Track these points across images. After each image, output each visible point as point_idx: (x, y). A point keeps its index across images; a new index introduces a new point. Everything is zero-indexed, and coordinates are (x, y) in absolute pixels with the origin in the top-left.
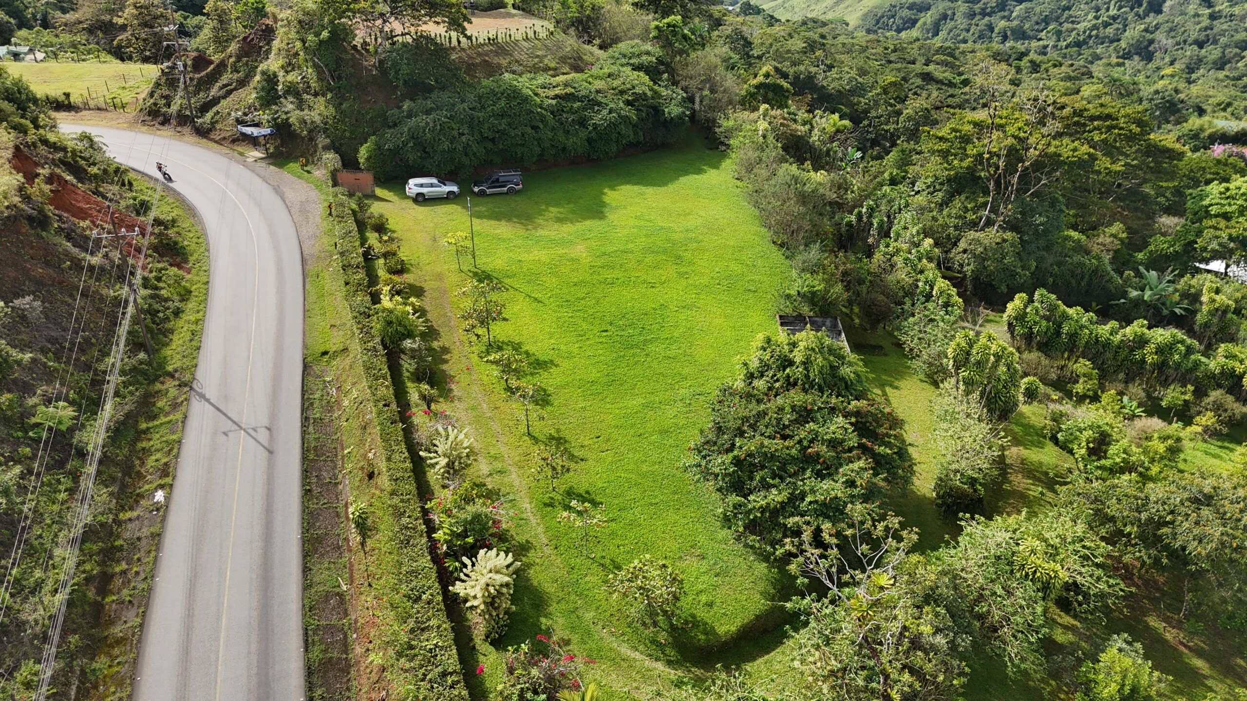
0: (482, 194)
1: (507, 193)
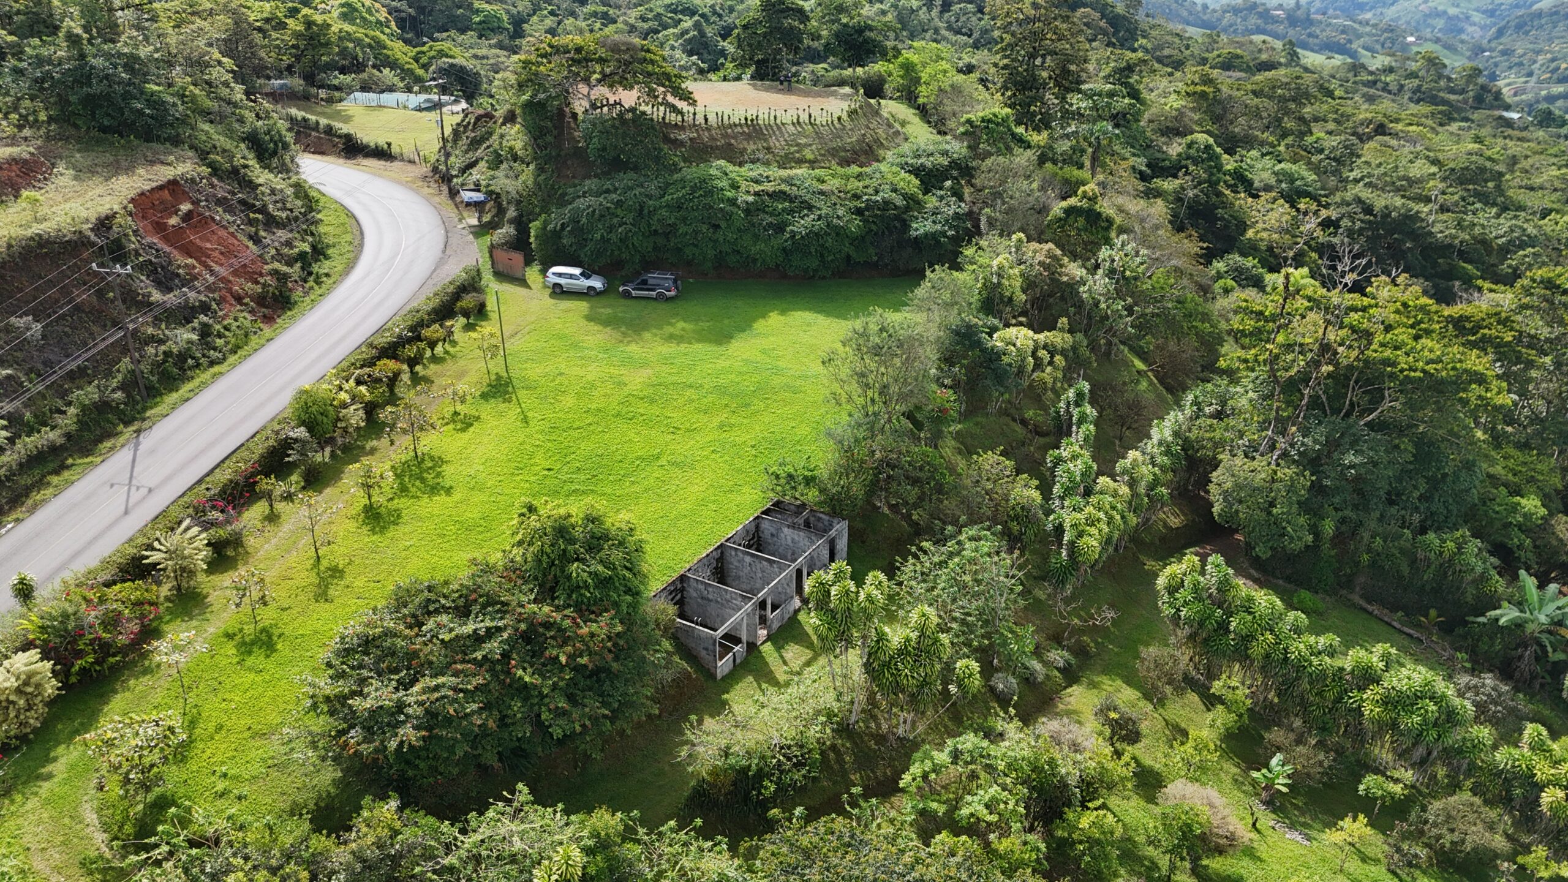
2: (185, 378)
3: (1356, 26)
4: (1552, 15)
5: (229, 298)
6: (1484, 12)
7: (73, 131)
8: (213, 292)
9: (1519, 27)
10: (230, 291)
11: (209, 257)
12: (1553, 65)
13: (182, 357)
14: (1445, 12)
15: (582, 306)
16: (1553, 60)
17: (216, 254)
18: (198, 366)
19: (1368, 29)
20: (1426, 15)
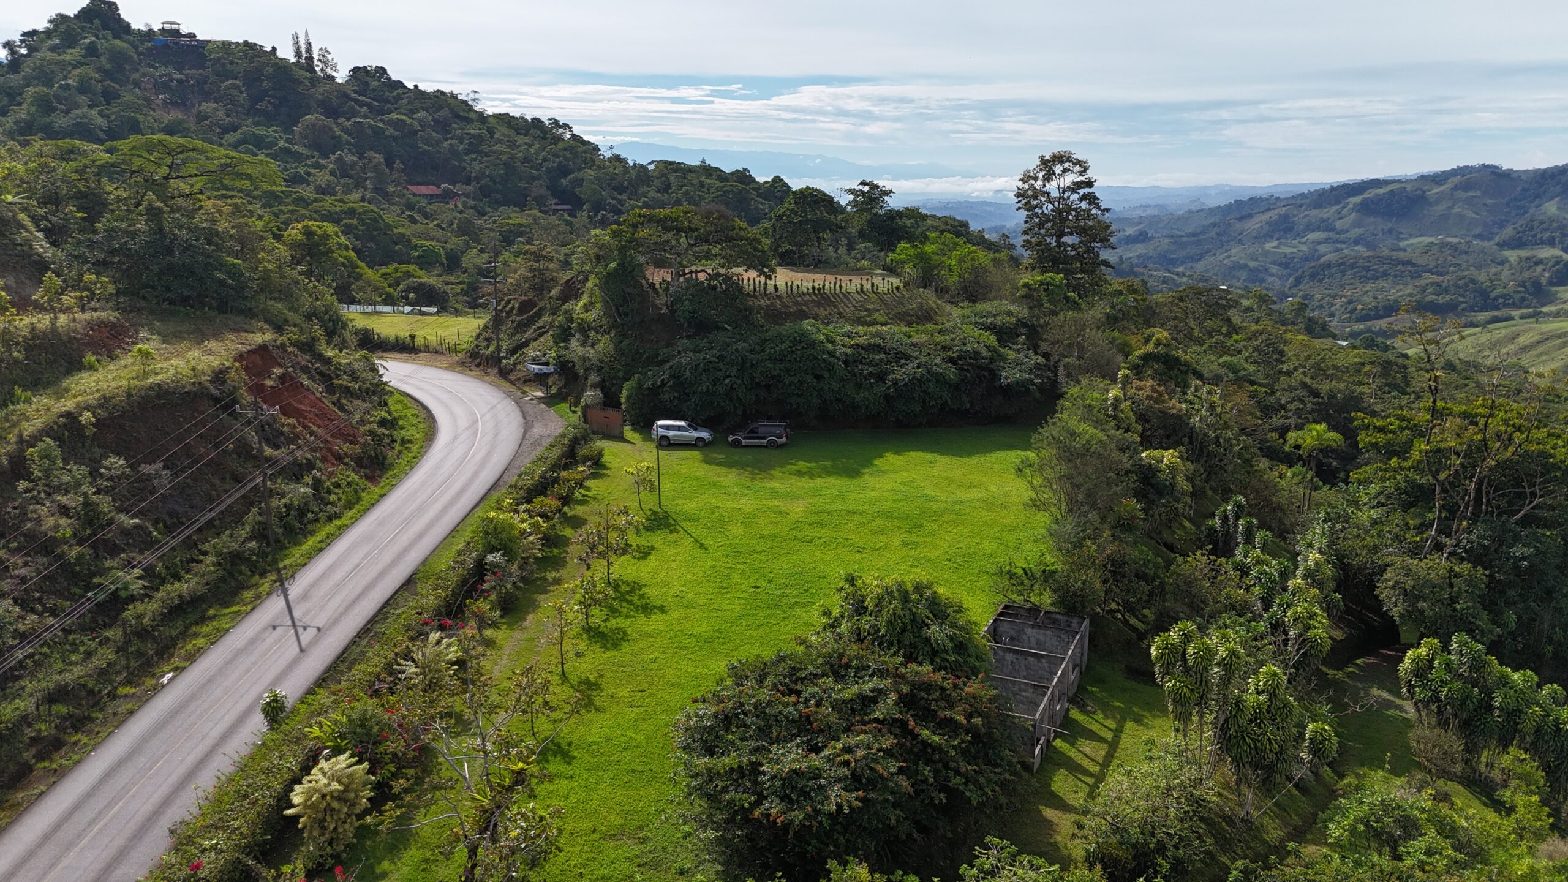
0: (737, 444)
1: (766, 447)
2: (306, 533)
3: (1175, 277)
4: (1339, 265)
5: (330, 457)
6: (1280, 265)
7: (143, 303)
8: (315, 451)
9: (1313, 276)
10: (330, 450)
11: (305, 418)
12: (1351, 307)
13: (302, 512)
14: (1246, 266)
15: (696, 454)
16: (1350, 302)
17: (311, 416)
18: (317, 520)
19: (1185, 279)
20: (1230, 268)
